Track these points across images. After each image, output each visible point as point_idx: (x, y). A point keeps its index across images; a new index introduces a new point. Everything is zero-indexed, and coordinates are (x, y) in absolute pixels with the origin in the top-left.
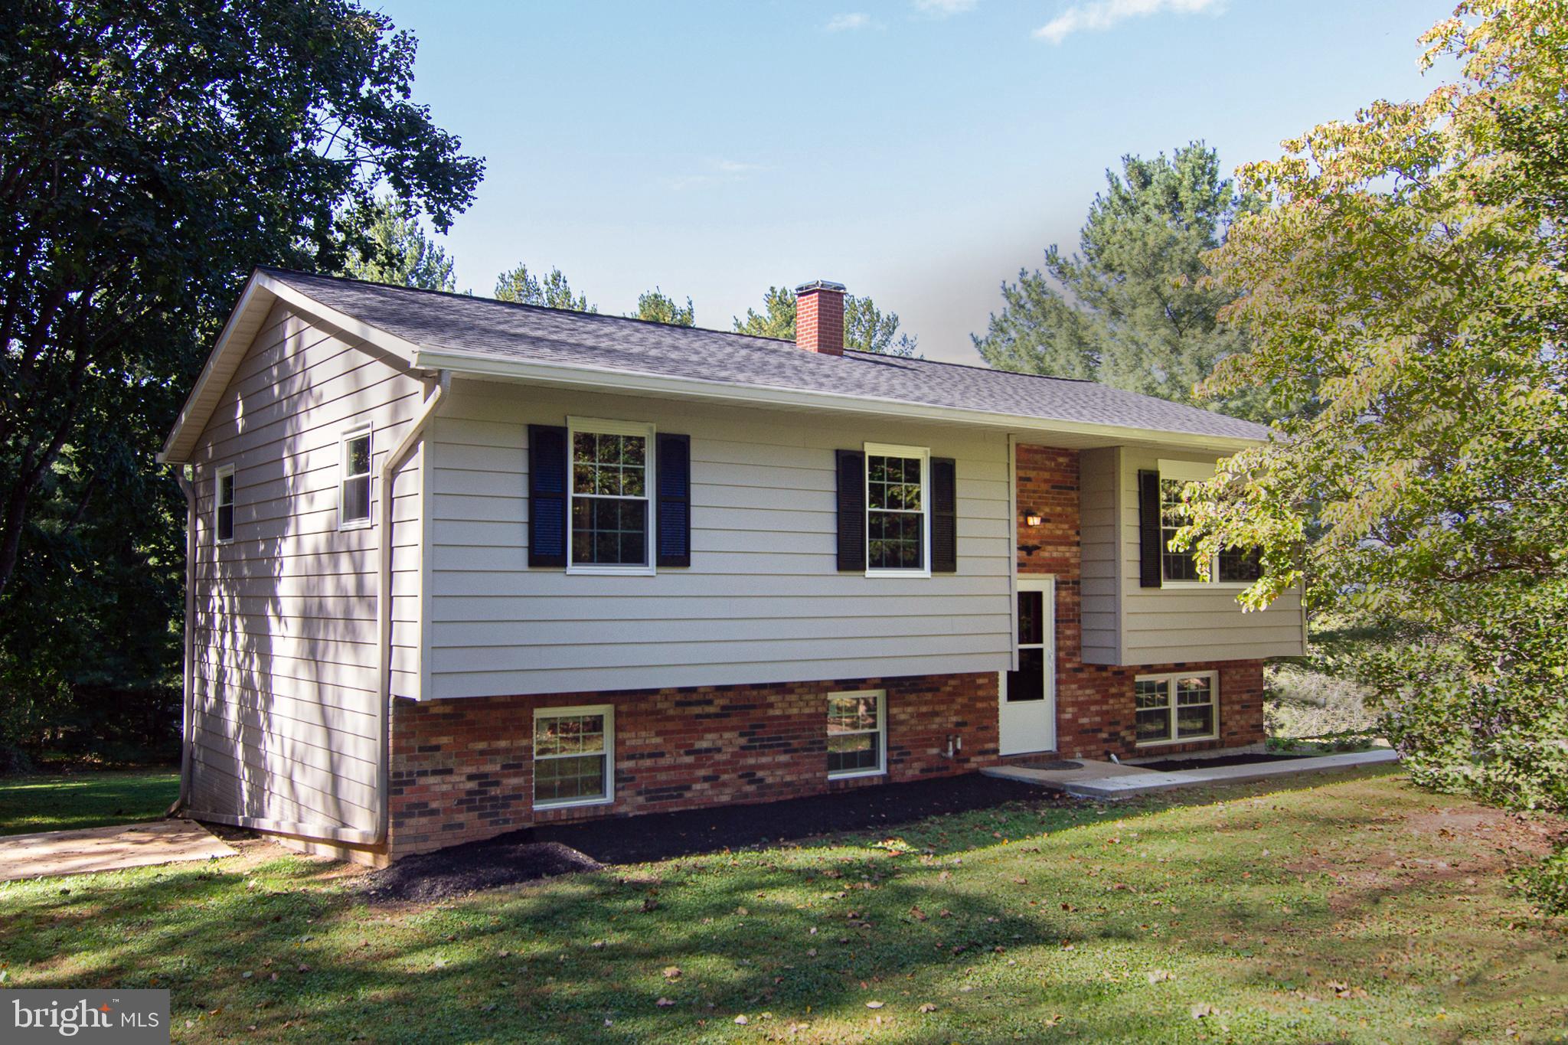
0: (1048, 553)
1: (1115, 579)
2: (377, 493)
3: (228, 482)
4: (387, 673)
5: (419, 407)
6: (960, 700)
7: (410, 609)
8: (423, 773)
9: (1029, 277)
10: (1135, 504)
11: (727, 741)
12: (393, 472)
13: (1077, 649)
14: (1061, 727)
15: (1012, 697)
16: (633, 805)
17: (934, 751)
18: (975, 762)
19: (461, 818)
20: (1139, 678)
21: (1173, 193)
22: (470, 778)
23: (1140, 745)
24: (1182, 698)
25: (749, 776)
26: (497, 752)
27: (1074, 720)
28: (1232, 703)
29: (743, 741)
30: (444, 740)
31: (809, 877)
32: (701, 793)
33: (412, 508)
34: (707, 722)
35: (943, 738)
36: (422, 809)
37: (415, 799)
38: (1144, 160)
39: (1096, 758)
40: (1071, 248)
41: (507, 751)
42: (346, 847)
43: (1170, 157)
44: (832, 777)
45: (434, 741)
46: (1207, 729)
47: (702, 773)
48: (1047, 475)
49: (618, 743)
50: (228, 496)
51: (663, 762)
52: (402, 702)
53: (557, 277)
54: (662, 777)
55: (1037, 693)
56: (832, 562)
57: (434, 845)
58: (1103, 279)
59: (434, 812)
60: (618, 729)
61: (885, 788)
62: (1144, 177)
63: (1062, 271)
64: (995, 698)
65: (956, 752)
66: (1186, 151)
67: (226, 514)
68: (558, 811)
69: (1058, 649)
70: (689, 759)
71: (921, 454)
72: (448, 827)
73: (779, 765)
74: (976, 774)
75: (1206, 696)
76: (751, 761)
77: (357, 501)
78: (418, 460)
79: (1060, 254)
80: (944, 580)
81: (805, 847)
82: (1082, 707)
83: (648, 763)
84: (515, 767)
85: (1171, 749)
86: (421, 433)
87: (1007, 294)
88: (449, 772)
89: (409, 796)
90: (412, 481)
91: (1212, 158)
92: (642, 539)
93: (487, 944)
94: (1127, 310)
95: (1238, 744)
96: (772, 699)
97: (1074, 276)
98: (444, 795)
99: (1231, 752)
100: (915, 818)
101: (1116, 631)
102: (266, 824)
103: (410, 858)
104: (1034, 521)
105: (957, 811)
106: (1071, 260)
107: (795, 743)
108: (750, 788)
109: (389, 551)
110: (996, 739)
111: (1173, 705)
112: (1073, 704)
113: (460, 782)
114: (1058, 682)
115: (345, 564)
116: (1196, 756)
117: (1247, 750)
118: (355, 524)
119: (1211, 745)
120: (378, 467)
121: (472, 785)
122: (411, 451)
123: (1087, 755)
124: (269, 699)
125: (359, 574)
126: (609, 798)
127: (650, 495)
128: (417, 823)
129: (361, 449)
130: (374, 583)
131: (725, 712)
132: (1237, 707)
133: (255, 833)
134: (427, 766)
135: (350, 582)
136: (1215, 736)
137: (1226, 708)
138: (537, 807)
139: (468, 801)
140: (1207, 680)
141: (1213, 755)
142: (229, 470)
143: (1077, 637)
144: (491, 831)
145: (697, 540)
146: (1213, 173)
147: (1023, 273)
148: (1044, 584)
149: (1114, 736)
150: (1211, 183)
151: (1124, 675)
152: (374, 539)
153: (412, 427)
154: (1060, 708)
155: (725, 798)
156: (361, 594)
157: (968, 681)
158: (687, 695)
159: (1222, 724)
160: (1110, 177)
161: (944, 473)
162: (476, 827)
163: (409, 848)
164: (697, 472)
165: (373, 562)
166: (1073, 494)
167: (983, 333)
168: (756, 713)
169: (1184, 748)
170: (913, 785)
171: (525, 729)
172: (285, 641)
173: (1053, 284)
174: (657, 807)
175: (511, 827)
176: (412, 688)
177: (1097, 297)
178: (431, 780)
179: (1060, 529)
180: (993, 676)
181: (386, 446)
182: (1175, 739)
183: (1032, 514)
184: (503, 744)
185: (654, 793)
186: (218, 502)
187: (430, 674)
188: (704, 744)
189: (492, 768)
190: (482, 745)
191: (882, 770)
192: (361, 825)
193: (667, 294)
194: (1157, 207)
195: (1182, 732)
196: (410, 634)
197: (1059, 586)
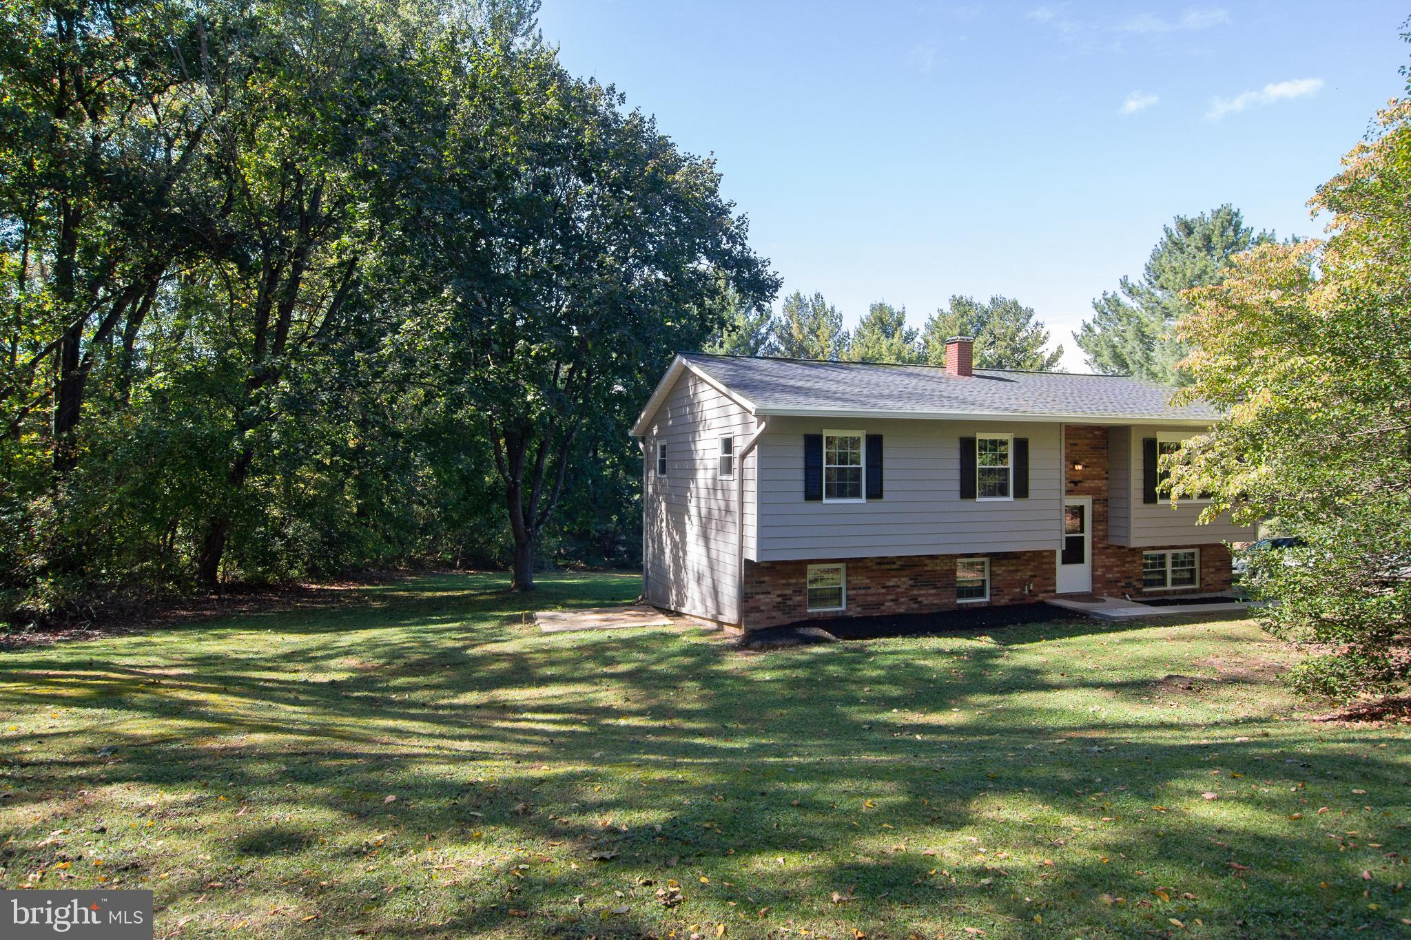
0: (1088, 484)
1: (1128, 499)
2: (736, 464)
3: (663, 448)
4: (741, 548)
5: (756, 430)
6: (1033, 564)
7: (751, 519)
8: (757, 593)
9: (1109, 296)
10: (1141, 457)
11: (904, 582)
12: (743, 457)
13: (1105, 537)
14: (1095, 579)
15: (1064, 562)
16: (855, 612)
17: (1018, 590)
18: (1041, 597)
19: (774, 614)
20: (1145, 553)
21: (1208, 239)
22: (779, 596)
23: (1145, 590)
24: (1174, 564)
25: (915, 599)
26: (790, 585)
27: (1103, 575)
28: (1208, 567)
29: (911, 582)
30: (766, 579)
31: (939, 652)
32: (889, 607)
33: (752, 474)
34: (893, 573)
35: (1023, 584)
36: (757, 609)
37: (754, 605)
38: (1189, 218)
39: (1117, 597)
40: (1137, 277)
41: (796, 584)
42: (721, 624)
43: (1208, 215)
44: (959, 601)
45: (762, 579)
46: (1191, 580)
47: (890, 597)
48: (1087, 441)
49: (848, 582)
50: (663, 455)
51: (870, 591)
52: (747, 561)
53: (817, 296)
54: (869, 599)
55: (1079, 559)
56: (958, 494)
57: (762, 626)
58: (1159, 293)
59: (762, 611)
60: (848, 575)
61: (989, 608)
62: (1188, 228)
63: (1131, 292)
64: (1054, 563)
65: (1030, 591)
66: (1219, 211)
67: (663, 463)
68: (819, 613)
69: (1093, 537)
70: (883, 591)
71: (1008, 437)
72: (769, 618)
73: (931, 595)
74: (1042, 603)
75: (1192, 563)
76: (916, 592)
77: (727, 466)
78: (755, 452)
79: (1130, 281)
80: (1022, 502)
81: (939, 637)
82: (1108, 568)
83: (863, 592)
84: (798, 592)
85: (1166, 593)
86: (756, 441)
87: (1096, 306)
88: (769, 593)
89: (751, 603)
90: (752, 461)
91: (1237, 215)
92: (858, 486)
93: (788, 672)
94: (1175, 314)
95: (1212, 591)
96: (927, 562)
97: (1140, 294)
98: (766, 604)
99: (1207, 595)
100: (1002, 625)
101: (1127, 528)
102: (684, 610)
103: (753, 631)
104: (1079, 467)
105: (1024, 622)
106: (1137, 284)
107: (939, 584)
108: (916, 606)
109: (742, 493)
110: (1054, 585)
111: (1169, 567)
112: (1102, 567)
113: (774, 598)
114: (1093, 554)
115: (719, 494)
116: (1183, 597)
117: (1219, 594)
118: (725, 477)
119: (1194, 591)
120: (737, 452)
121: (779, 599)
122: (751, 449)
123: (1111, 595)
124: (685, 553)
125: (727, 501)
126: (844, 608)
127: (863, 465)
128: (755, 616)
129: (728, 445)
130: (735, 506)
131: (902, 568)
132: (1212, 570)
133: (679, 615)
134: (759, 590)
135: (722, 504)
136: (1197, 586)
137: (1205, 570)
138: (809, 611)
139: (777, 607)
140: (1192, 555)
141: (1195, 597)
142: (664, 442)
143: (1106, 530)
144: (788, 621)
145: (886, 486)
146: (1238, 225)
147: (1105, 294)
148: (1086, 502)
149: (1128, 585)
150: (1236, 231)
151: (1136, 551)
152: (734, 486)
153: (752, 438)
154: (1094, 568)
155: (902, 610)
156: (728, 511)
157: (1038, 555)
158: (882, 561)
159: (1201, 579)
160: (1166, 230)
161: (1021, 447)
162: (781, 619)
163: (752, 627)
164: (886, 453)
165: (734, 496)
166: (1104, 451)
167: (1079, 332)
168: (920, 569)
169: (1175, 592)
170: (1005, 607)
171: (803, 574)
172: (692, 530)
173: (1125, 300)
174: (868, 613)
175: (797, 619)
176: (752, 555)
177: (1155, 306)
178: (761, 596)
179: (1095, 471)
180: (1053, 553)
181: (740, 445)
182: (1169, 587)
183: (1077, 463)
184: (793, 581)
185: (866, 606)
186: (659, 457)
187: (761, 549)
188: (891, 584)
189: (789, 592)
190: (784, 581)
191: (987, 599)
192: (730, 614)
193: (888, 303)
194: (1197, 248)
195: (1174, 582)
196: (751, 532)
197: (1094, 502)
